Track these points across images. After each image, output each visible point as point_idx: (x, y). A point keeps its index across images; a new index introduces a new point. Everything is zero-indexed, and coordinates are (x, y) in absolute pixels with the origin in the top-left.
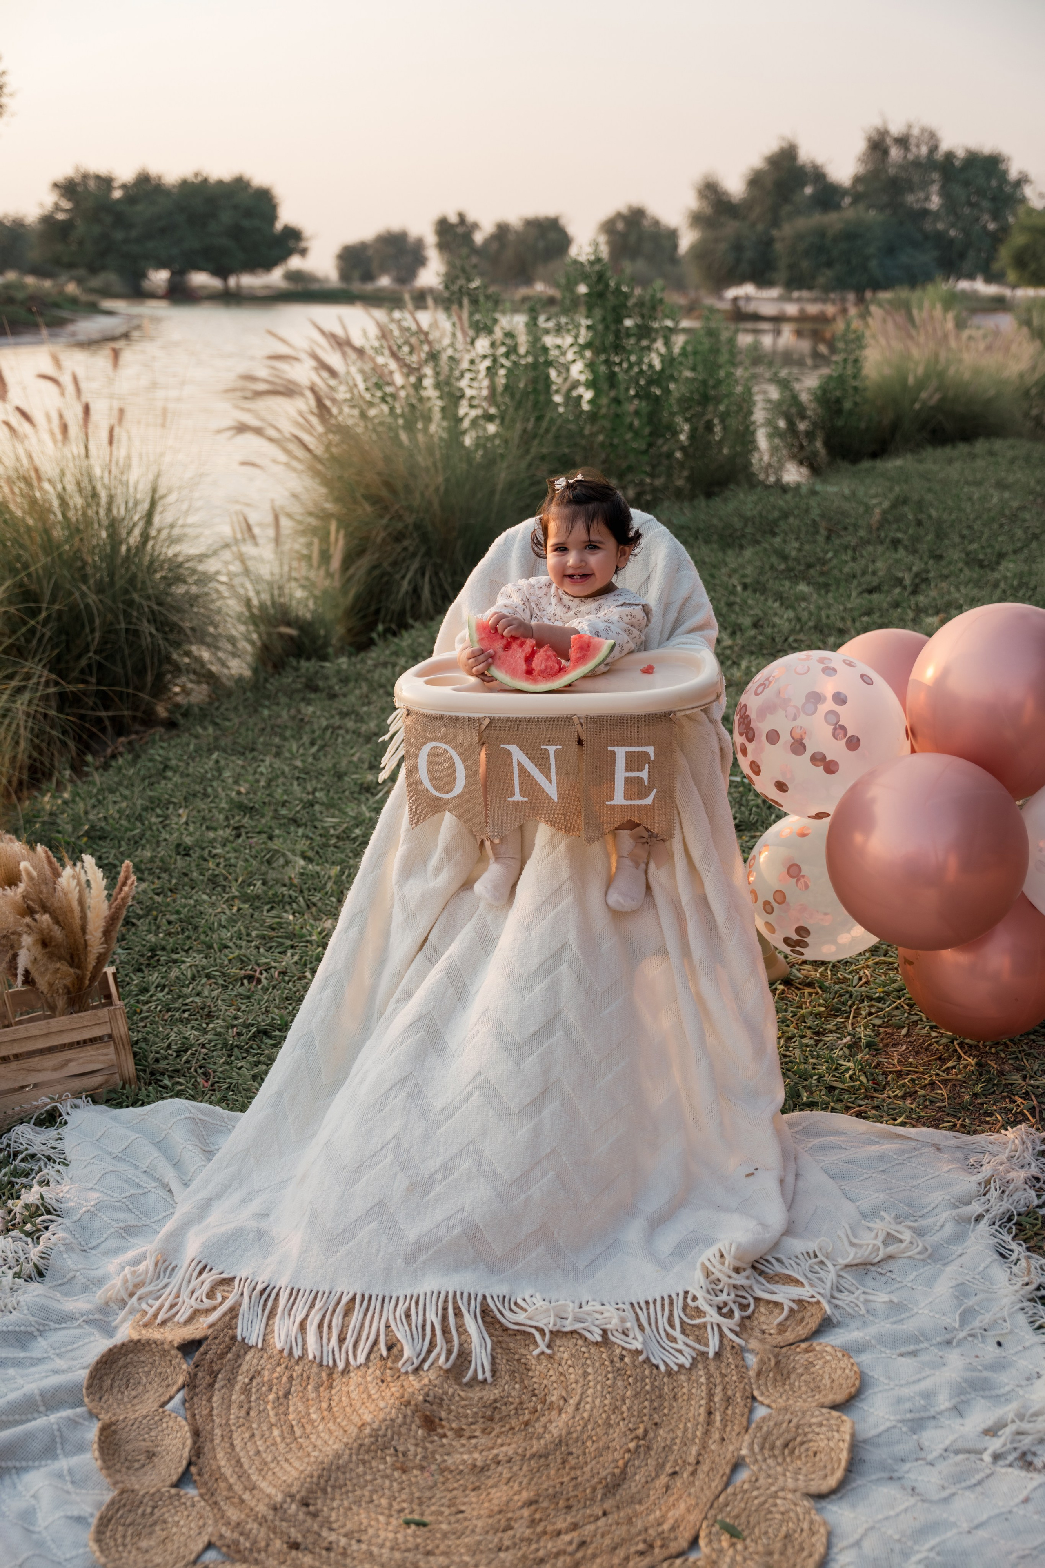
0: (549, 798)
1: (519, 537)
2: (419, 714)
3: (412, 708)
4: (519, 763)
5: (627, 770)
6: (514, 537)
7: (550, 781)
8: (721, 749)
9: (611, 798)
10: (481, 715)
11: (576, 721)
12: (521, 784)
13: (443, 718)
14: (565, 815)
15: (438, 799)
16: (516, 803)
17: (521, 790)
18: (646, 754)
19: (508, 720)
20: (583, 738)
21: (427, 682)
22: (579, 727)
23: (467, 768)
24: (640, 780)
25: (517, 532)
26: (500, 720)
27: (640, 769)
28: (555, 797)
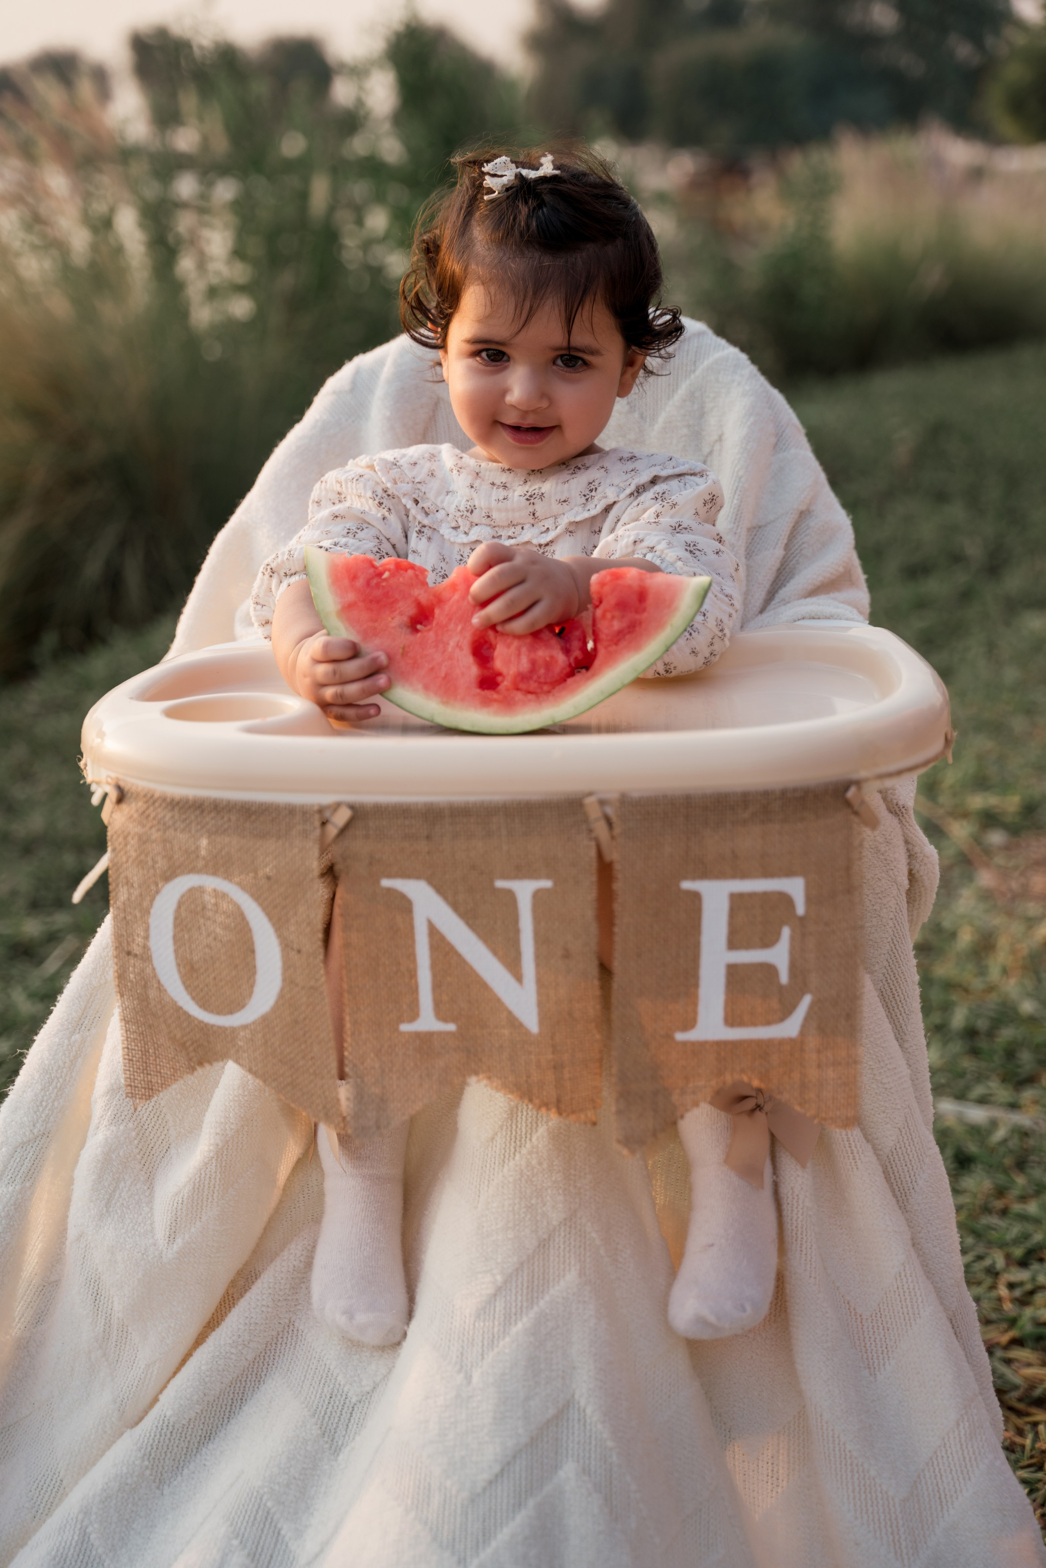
0: (514, 1023)
1: (387, 371)
2: (151, 799)
3: (132, 783)
4: (433, 932)
5: (732, 945)
6: (374, 372)
7: (518, 977)
8: (912, 876)
9: (690, 1023)
10: (327, 799)
11: (594, 813)
12: (437, 986)
13: (218, 808)
14: (557, 1067)
15: (205, 1028)
16: (425, 1039)
17: (438, 1004)
18: (786, 900)
19: (402, 812)
20: (613, 855)
21: (171, 713)
22: (601, 829)
23: (286, 946)
24: (770, 970)
25: (381, 363)
26: (380, 811)
27: (768, 941)
28: (531, 1020)
